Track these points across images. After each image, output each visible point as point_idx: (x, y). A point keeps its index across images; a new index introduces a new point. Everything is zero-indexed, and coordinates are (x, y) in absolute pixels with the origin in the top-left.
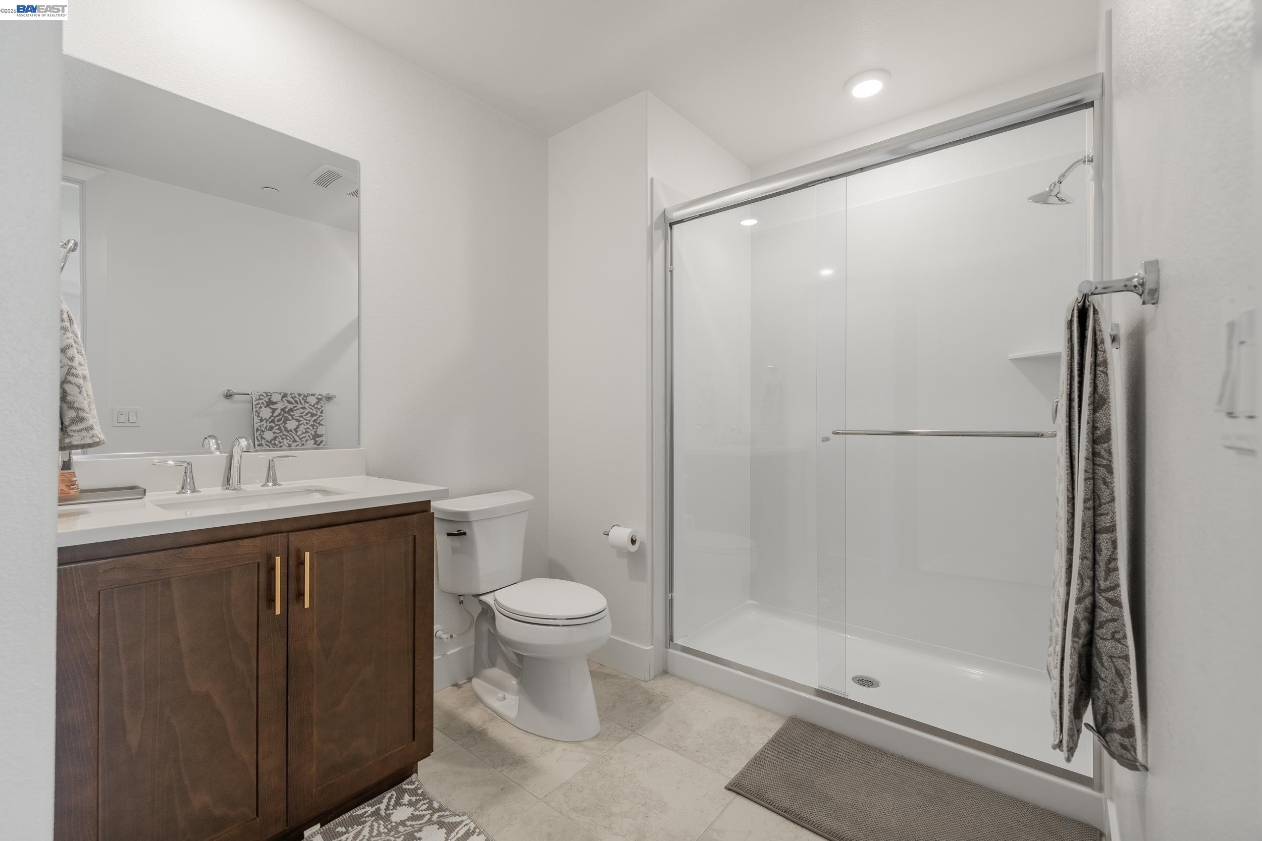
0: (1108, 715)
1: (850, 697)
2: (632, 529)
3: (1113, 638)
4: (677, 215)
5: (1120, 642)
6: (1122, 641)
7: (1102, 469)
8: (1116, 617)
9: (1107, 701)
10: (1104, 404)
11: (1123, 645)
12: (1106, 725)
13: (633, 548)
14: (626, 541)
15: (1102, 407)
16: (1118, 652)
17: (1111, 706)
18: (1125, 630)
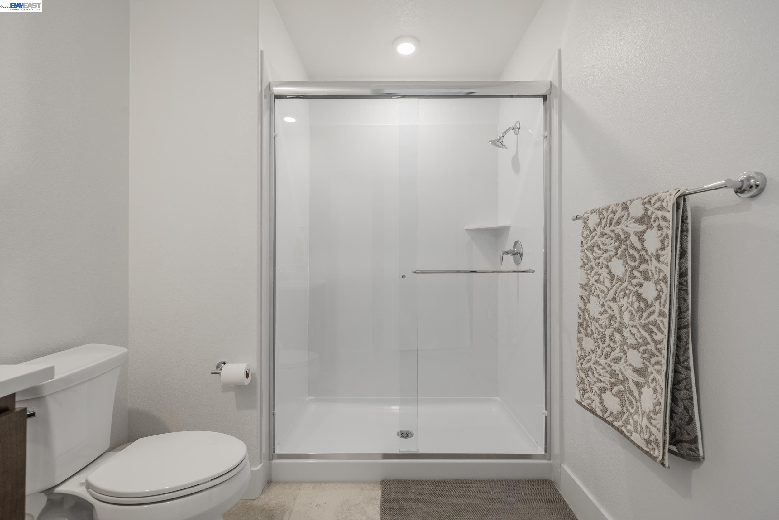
0: (677, 433)
1: (421, 452)
2: (247, 364)
3: (685, 389)
4: (277, 90)
5: (688, 391)
6: (689, 390)
7: (683, 292)
8: (688, 376)
9: (676, 425)
10: (686, 254)
11: (690, 391)
12: (675, 439)
13: (247, 381)
14: (243, 374)
15: (684, 256)
16: (687, 396)
17: (679, 427)
18: (691, 383)
